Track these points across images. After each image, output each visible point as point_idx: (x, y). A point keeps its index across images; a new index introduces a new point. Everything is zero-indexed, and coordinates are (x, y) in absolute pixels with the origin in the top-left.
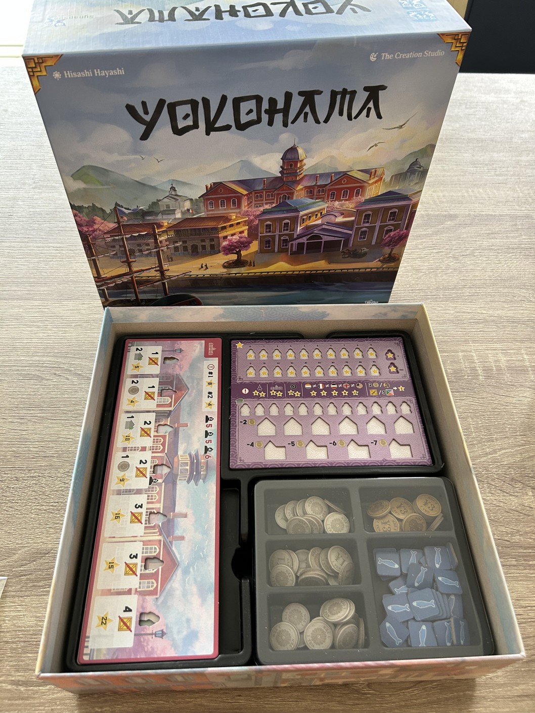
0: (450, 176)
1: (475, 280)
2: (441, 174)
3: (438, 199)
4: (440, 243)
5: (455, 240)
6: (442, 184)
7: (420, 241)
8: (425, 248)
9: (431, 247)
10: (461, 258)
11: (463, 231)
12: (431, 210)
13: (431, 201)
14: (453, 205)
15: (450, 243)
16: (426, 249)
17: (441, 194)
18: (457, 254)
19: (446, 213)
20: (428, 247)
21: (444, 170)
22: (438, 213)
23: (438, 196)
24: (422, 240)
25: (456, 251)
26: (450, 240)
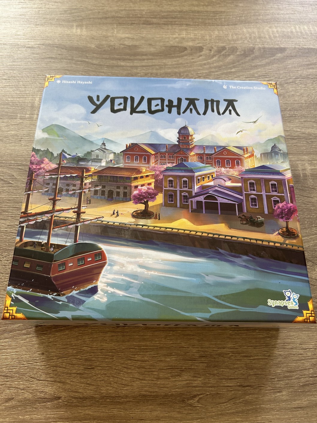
0: (283, 14)
1: (294, 104)
2: (277, 12)
3: (273, 34)
4: (271, 73)
5: (282, 70)
6: (277, 21)
7: (257, 70)
8: (260, 76)
9: (264, 76)
10: (285, 85)
11: (289, 62)
12: (266, 44)
13: (267, 36)
14: (284, 40)
15: (278, 73)
16: (260, 78)
17: (275, 30)
18: (283, 82)
19: (277, 46)
20: (262, 76)
21: (279, 9)
22: (272, 46)
23: (273, 32)
24: (258, 70)
25: (283, 79)
26: (279, 70)
